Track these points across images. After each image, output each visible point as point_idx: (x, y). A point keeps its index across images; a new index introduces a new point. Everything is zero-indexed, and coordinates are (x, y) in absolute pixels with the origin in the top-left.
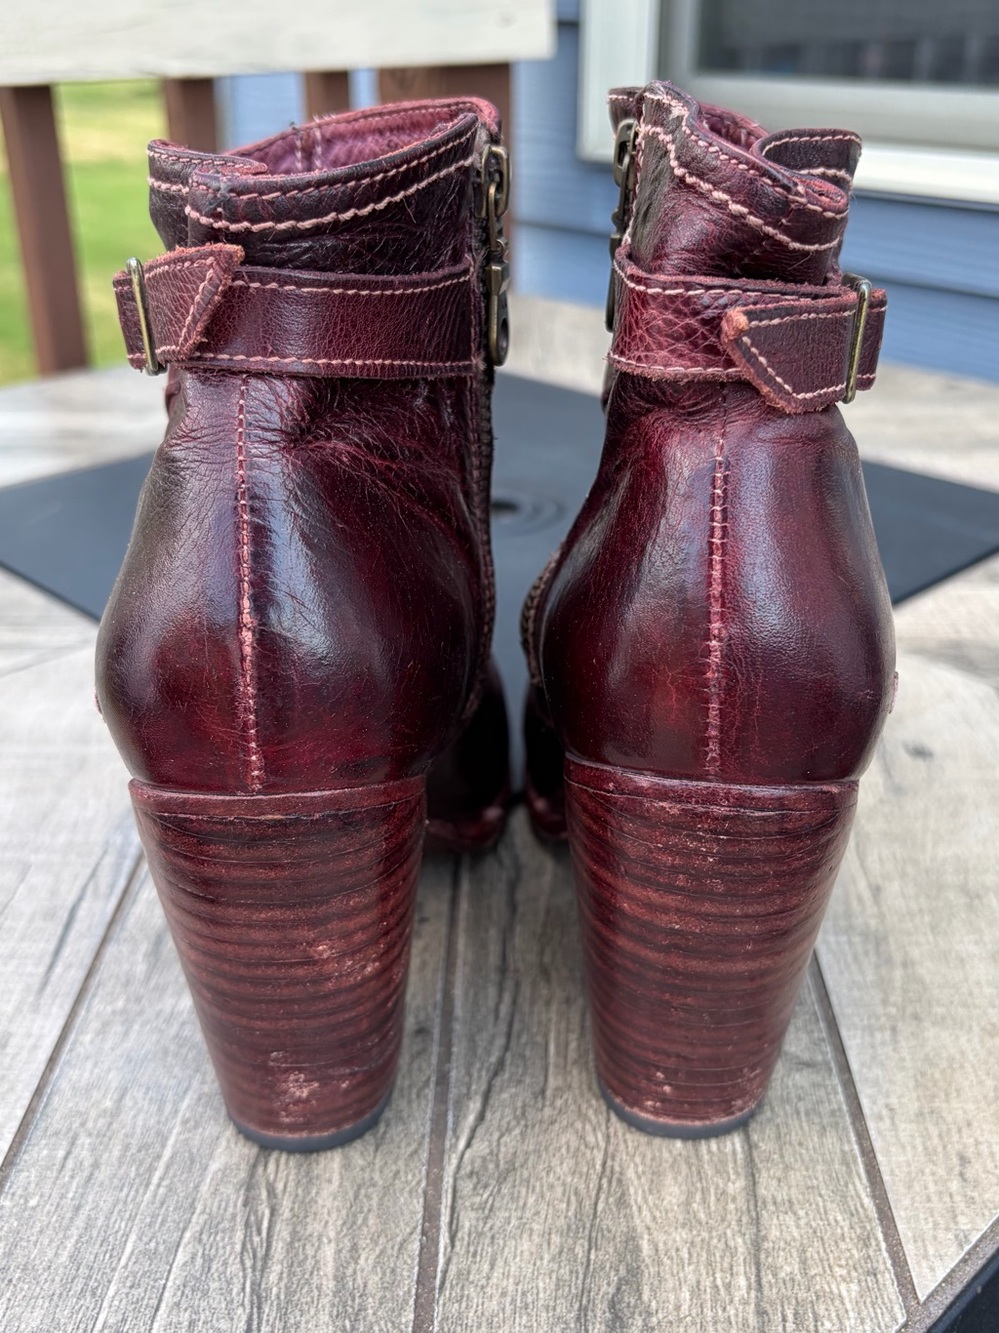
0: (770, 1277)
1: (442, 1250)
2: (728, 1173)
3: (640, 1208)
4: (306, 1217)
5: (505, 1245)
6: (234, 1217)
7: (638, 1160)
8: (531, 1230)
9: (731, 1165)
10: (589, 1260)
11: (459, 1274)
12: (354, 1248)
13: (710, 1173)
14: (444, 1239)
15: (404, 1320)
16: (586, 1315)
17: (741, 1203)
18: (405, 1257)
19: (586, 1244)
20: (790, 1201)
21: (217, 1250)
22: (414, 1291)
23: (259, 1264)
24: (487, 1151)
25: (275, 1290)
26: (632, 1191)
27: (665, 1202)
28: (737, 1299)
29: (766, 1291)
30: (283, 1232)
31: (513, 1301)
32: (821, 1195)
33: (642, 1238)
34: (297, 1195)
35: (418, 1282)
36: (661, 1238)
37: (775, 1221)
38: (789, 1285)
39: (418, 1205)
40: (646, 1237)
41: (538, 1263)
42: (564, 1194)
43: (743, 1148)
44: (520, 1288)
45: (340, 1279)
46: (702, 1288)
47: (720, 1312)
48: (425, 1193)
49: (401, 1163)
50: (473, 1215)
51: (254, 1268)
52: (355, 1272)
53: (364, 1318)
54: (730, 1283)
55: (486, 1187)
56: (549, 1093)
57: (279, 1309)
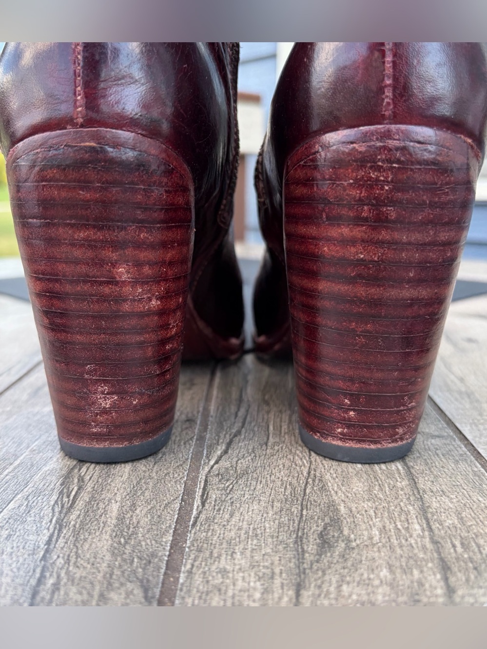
0: (438, 525)
1: (195, 507)
2: (396, 479)
3: (336, 493)
4: (102, 491)
5: (241, 506)
6: (53, 490)
7: (332, 471)
8: (260, 500)
9: (397, 475)
10: (302, 515)
11: (207, 519)
12: (134, 505)
13: (383, 478)
14: (197, 502)
15: (164, 540)
16: (301, 541)
17: (408, 490)
18: (169, 510)
19: (300, 508)
20: (442, 491)
21: (37, 503)
22: (173, 526)
23: (65, 511)
24: (229, 466)
25: (73, 523)
26: (329, 484)
27: (354, 490)
28: (415, 535)
29: (436, 532)
30: (85, 496)
31: (247, 533)
32: (464, 489)
33: (340, 505)
34: (97, 482)
35: (176, 522)
36: (353, 506)
37: (434, 499)
38: (453, 530)
39: (181, 488)
40: (342, 505)
41: (265, 515)
42: (282, 484)
43: (403, 468)
44: (251, 527)
45: (121, 519)
46: (387, 528)
47: (403, 541)
48: (185, 483)
49: (171, 470)
50: (219, 492)
51: (60, 512)
52: (132, 516)
53: (135, 538)
54: (408, 527)
55: (227, 480)
56: (270, 444)
57: (74, 531)
